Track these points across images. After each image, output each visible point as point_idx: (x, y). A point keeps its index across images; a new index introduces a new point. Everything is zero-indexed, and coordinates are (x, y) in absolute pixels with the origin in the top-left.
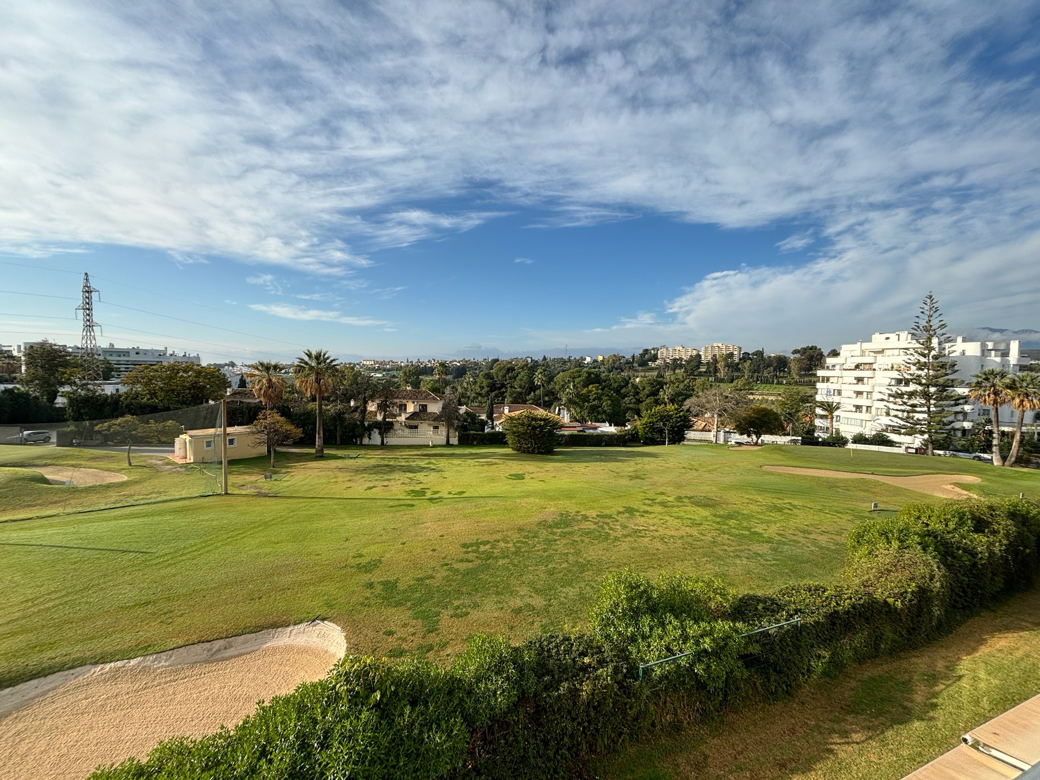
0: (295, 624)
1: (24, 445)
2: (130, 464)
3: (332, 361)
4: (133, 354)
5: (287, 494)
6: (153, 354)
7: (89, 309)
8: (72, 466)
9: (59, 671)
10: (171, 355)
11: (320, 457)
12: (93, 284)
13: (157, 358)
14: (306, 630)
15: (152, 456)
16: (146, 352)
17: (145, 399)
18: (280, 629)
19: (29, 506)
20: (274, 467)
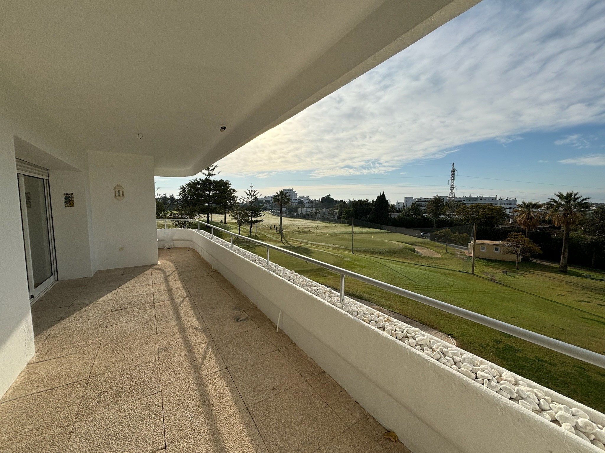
0: (440, 331)
1: (421, 238)
2: (447, 252)
3: (583, 200)
4: (479, 200)
5: (508, 284)
6: (489, 199)
7: (453, 180)
8: (427, 248)
9: (369, 301)
10: (499, 199)
11: (563, 271)
12: (455, 168)
13: (491, 201)
14: (442, 336)
15: (457, 250)
16: (486, 198)
17: (463, 222)
18: (432, 329)
19: (404, 258)
20: (517, 269)
